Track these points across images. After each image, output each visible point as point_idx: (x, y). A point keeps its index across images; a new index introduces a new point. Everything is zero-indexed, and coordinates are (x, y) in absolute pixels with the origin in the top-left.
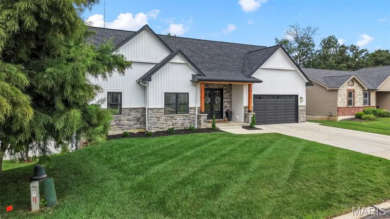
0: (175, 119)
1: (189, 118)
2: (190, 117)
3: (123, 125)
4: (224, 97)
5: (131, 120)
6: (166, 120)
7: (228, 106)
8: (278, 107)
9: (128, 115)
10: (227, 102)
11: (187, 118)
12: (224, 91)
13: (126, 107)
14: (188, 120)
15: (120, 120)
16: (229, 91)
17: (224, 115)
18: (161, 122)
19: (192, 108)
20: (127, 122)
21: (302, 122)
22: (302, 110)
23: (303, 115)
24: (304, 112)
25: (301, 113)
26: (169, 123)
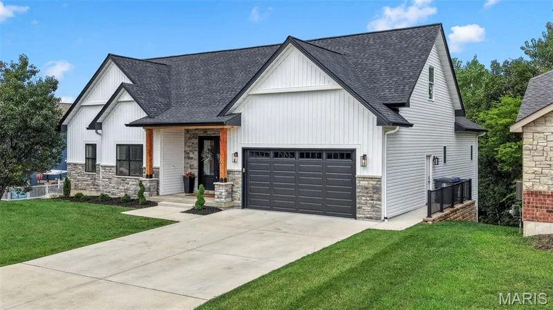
0: (127, 184)
3: (97, 185)
6: (117, 183)
13: (99, 163)
15: (95, 179)
18: (113, 185)
21: (367, 218)
22: (367, 188)
23: (373, 200)
24: (374, 193)
25: (364, 196)
26: (121, 187)
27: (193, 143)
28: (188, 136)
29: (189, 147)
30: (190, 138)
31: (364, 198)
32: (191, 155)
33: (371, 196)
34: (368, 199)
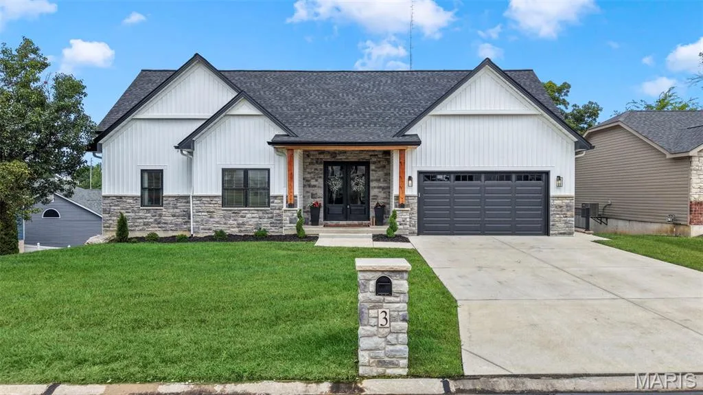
0: (242, 217)
1: (270, 215)
2: (271, 213)
3: (165, 223)
4: (371, 178)
5: (179, 216)
6: (224, 217)
7: (382, 195)
8: (488, 198)
9: (174, 208)
10: (379, 187)
11: (266, 215)
12: (372, 167)
13: (171, 194)
14: (269, 218)
15: (160, 215)
16: (384, 167)
17: (372, 214)
18: (217, 220)
19: (276, 197)
20: (172, 218)
21: (561, 234)
22: (561, 207)
23: (566, 217)
24: (568, 211)
25: (558, 214)
26: (231, 222)
27: (316, 169)
28: (309, 160)
29: (309, 173)
30: (311, 163)
31: (558, 216)
32: (313, 182)
33: (564, 214)
34: (562, 216)
